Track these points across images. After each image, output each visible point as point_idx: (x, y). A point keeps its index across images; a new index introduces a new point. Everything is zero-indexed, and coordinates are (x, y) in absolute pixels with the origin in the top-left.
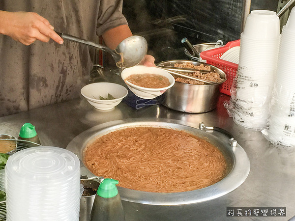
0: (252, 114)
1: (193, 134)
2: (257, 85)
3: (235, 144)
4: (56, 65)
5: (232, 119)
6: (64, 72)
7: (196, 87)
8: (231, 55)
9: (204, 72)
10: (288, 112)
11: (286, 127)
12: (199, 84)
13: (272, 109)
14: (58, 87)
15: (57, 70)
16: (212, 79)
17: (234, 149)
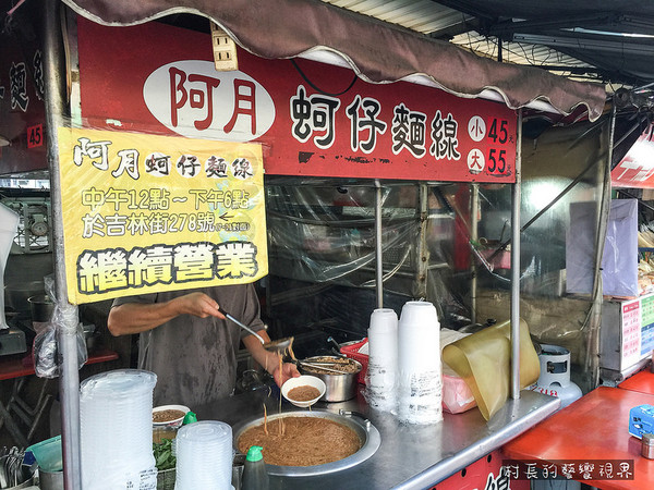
0: (383, 398)
1: (333, 420)
2: (384, 372)
3: (369, 424)
4: (207, 366)
5: (369, 404)
6: (213, 372)
7: (336, 378)
8: (364, 350)
9: (343, 365)
10: (410, 392)
11: (411, 407)
12: (340, 374)
13: (399, 391)
14: (208, 385)
15: (208, 370)
16: (350, 370)
17: (368, 429)
